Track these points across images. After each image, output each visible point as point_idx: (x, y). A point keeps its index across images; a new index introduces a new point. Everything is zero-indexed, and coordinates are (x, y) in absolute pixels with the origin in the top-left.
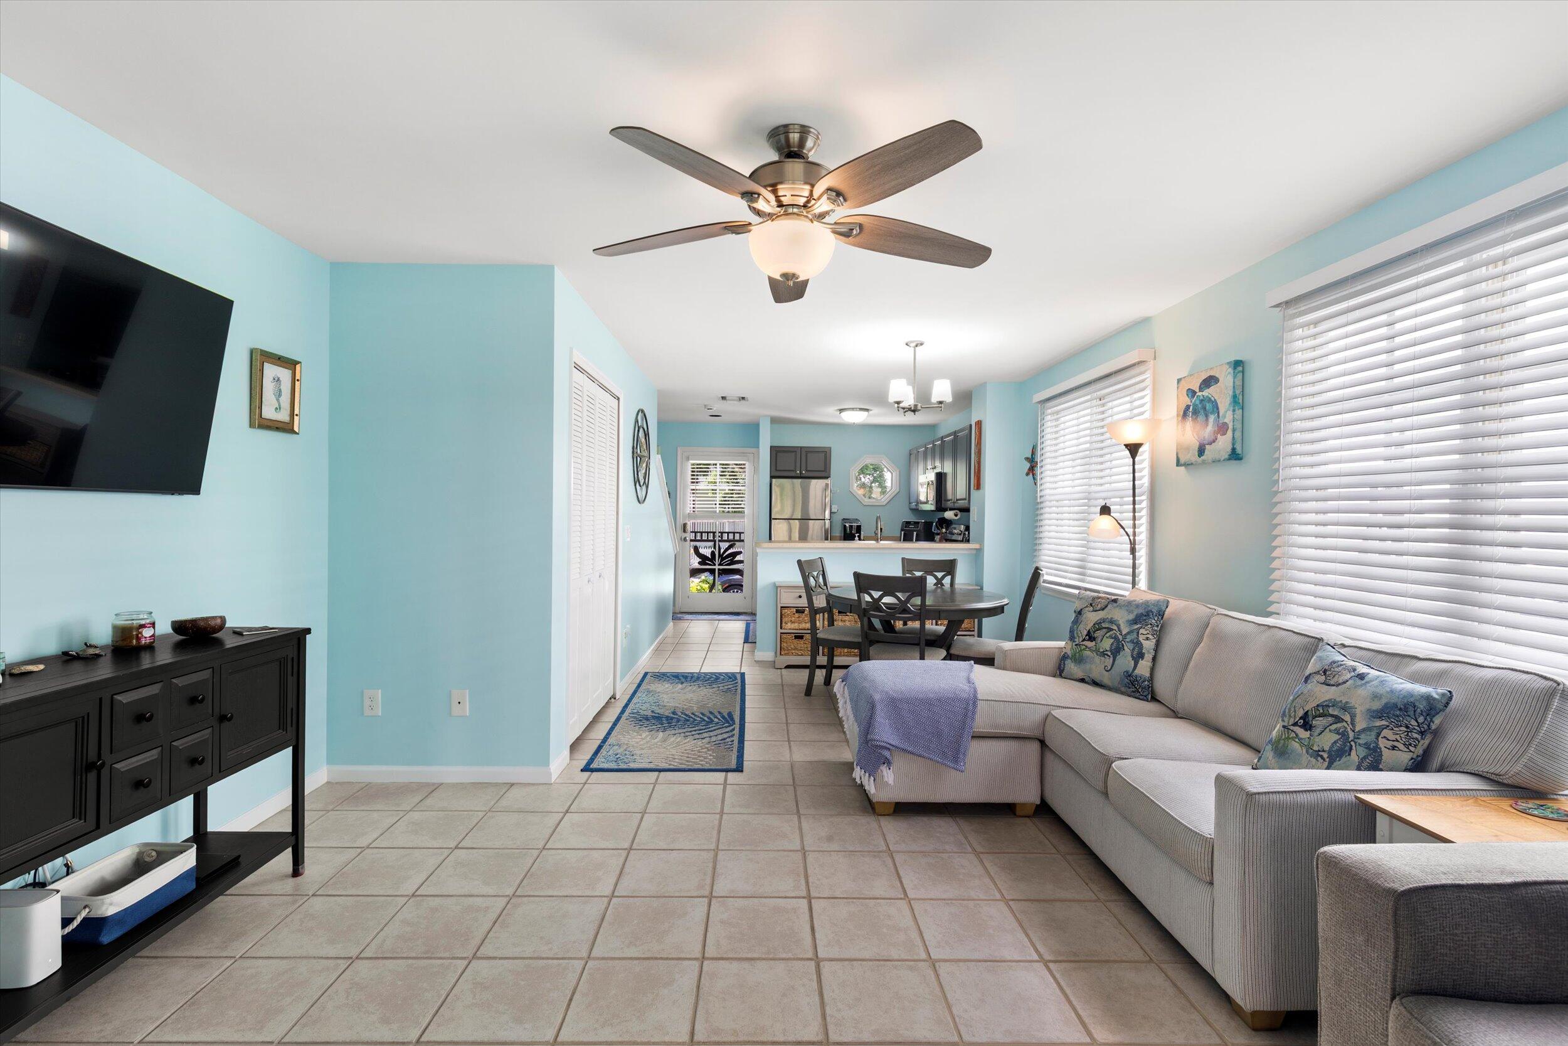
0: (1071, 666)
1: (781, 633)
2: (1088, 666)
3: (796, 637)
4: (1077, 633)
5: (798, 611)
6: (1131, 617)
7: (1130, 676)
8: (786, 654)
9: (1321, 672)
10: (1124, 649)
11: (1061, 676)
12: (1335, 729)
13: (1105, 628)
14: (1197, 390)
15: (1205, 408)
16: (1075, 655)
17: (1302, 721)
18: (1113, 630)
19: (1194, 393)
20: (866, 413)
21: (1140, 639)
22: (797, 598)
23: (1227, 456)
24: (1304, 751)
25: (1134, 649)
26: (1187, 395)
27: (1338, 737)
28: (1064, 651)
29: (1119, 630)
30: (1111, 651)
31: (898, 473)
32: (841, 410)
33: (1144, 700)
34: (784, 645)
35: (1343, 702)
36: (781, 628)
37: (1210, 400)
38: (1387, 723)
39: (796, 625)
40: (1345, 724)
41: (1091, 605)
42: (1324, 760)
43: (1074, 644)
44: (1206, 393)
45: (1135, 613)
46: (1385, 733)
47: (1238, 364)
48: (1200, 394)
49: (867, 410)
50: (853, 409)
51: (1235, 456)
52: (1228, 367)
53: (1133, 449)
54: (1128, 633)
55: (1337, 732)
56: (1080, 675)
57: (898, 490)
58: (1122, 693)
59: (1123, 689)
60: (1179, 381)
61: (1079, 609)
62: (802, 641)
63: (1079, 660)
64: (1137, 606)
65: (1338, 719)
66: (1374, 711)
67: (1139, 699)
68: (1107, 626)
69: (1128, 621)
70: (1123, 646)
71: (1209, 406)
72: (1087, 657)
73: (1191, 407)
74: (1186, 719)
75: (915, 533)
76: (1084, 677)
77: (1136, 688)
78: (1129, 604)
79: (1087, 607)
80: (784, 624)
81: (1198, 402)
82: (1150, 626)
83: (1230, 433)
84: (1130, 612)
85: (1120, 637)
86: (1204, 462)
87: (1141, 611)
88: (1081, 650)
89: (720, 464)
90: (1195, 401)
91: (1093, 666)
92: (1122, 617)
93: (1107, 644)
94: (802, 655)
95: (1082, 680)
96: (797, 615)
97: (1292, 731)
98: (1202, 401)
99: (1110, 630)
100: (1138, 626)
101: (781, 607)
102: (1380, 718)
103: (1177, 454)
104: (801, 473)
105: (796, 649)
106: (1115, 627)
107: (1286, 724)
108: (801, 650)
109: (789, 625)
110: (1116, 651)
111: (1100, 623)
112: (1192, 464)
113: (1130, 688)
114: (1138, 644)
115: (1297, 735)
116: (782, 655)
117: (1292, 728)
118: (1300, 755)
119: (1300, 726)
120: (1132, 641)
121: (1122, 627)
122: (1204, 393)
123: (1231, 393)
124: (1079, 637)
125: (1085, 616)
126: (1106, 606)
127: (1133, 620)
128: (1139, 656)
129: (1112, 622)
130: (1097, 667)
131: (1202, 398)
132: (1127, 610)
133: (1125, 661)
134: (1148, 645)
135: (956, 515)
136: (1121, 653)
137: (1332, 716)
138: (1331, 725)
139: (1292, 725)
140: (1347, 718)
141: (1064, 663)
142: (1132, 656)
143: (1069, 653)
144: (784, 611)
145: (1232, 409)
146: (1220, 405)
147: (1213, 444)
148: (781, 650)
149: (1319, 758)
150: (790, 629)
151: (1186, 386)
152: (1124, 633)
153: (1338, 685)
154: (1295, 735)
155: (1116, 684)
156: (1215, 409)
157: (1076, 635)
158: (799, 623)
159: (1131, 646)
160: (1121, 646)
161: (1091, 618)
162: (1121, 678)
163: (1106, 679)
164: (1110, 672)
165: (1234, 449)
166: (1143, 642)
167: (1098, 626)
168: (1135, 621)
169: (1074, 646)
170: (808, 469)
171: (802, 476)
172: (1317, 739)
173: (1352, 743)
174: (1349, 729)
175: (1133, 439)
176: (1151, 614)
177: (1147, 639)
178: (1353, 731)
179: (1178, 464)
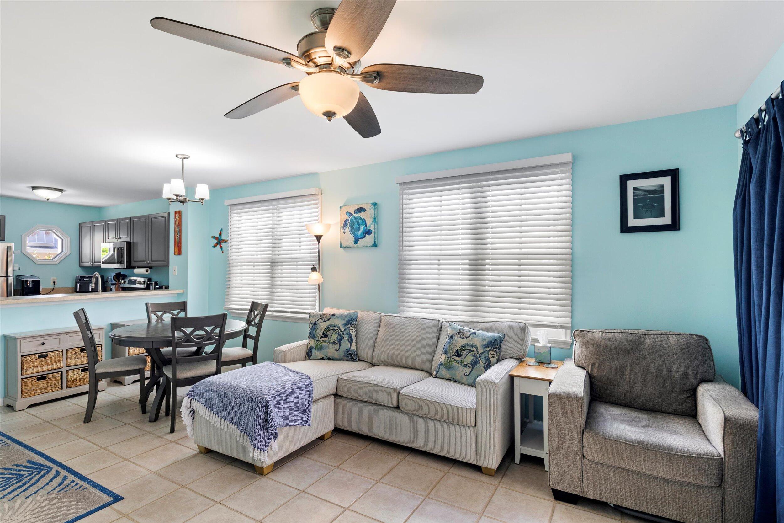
0: (316, 353)
1: (22, 379)
2: (325, 351)
3: (38, 379)
4: (317, 335)
5: (40, 357)
6: (344, 322)
7: (349, 351)
8: (27, 396)
9: (457, 333)
10: (344, 339)
11: (310, 359)
12: (471, 355)
13: (332, 329)
14: (353, 213)
15: (358, 222)
16: (317, 346)
17: (456, 354)
18: (336, 330)
19: (351, 214)
20: (59, 193)
21: (351, 332)
22: (39, 345)
23: (371, 245)
24: (460, 365)
25: (349, 338)
26: (347, 215)
27: (472, 357)
28: (310, 345)
29: (340, 329)
30: (337, 340)
32: (34, 188)
33: (355, 361)
34: (26, 388)
35: (471, 344)
36: (22, 374)
37: (361, 219)
38: (490, 349)
39: (39, 369)
40: (474, 352)
41: (321, 318)
42: (470, 367)
43: (316, 340)
44: (358, 215)
45: (346, 320)
46: (490, 352)
47: (375, 204)
48: (355, 215)
49: (61, 190)
50: (48, 188)
51: (375, 245)
52: (371, 205)
53: (319, 238)
54: (345, 330)
55: (472, 355)
56: (321, 356)
58: (347, 361)
59: (345, 358)
60: (341, 207)
61: (314, 322)
62: (45, 381)
63: (320, 348)
64: (346, 316)
65: (471, 351)
66: (484, 345)
67: (353, 361)
68: (333, 328)
69: (343, 324)
70: (343, 337)
71: (360, 221)
72: (324, 346)
73: (349, 221)
74: (379, 365)
76: (323, 357)
77: (352, 356)
78: (341, 316)
79: (319, 320)
80: (25, 370)
81: (353, 219)
82: (353, 325)
83: (373, 235)
84: (343, 320)
85: (341, 333)
86: (357, 247)
87: (348, 318)
88: (321, 343)
90: (352, 218)
91: (329, 350)
92: (340, 323)
93: (335, 337)
94: (45, 393)
95: (322, 359)
96: (39, 360)
97: (453, 358)
98: (356, 219)
99: (335, 330)
100: (349, 326)
101: (22, 356)
102: (487, 347)
103: (340, 242)
105: (38, 389)
106: (337, 328)
107: (449, 356)
108: (44, 389)
109: (31, 370)
110: (340, 340)
111: (329, 327)
112: (350, 247)
113: (349, 357)
114: (350, 335)
115: (455, 360)
116: (24, 397)
117: (452, 357)
118: (458, 367)
119: (456, 356)
120: (347, 334)
121: (341, 328)
122: (357, 215)
123: (373, 217)
124: (318, 336)
125: (319, 325)
126: (330, 318)
127: (345, 323)
128: (351, 341)
129: (335, 326)
130: (330, 350)
131: (356, 217)
132: (342, 319)
133: (345, 345)
134: (354, 334)
135: (147, 271)
136: (343, 341)
137: (468, 350)
138: (469, 353)
139: (452, 356)
140: (475, 349)
141: (311, 352)
142: (349, 341)
143: (313, 346)
144: (24, 359)
145: (374, 224)
146: (366, 222)
147: (363, 239)
148: (22, 394)
149: (467, 367)
150: (32, 373)
151: (345, 210)
152: (342, 330)
153: (467, 337)
154: (454, 360)
155: (342, 356)
156: (364, 223)
157: (316, 336)
158: (42, 366)
159: (347, 336)
160: (342, 337)
161: (323, 326)
162: (344, 353)
163: (336, 355)
164: (339, 351)
165: (375, 242)
166: (351, 333)
167: (328, 329)
168: (347, 324)
169: (316, 342)
172: (464, 360)
173: (479, 358)
174: (477, 354)
175: (319, 234)
176: (353, 319)
177: (353, 331)
178: (478, 354)
179: (341, 246)
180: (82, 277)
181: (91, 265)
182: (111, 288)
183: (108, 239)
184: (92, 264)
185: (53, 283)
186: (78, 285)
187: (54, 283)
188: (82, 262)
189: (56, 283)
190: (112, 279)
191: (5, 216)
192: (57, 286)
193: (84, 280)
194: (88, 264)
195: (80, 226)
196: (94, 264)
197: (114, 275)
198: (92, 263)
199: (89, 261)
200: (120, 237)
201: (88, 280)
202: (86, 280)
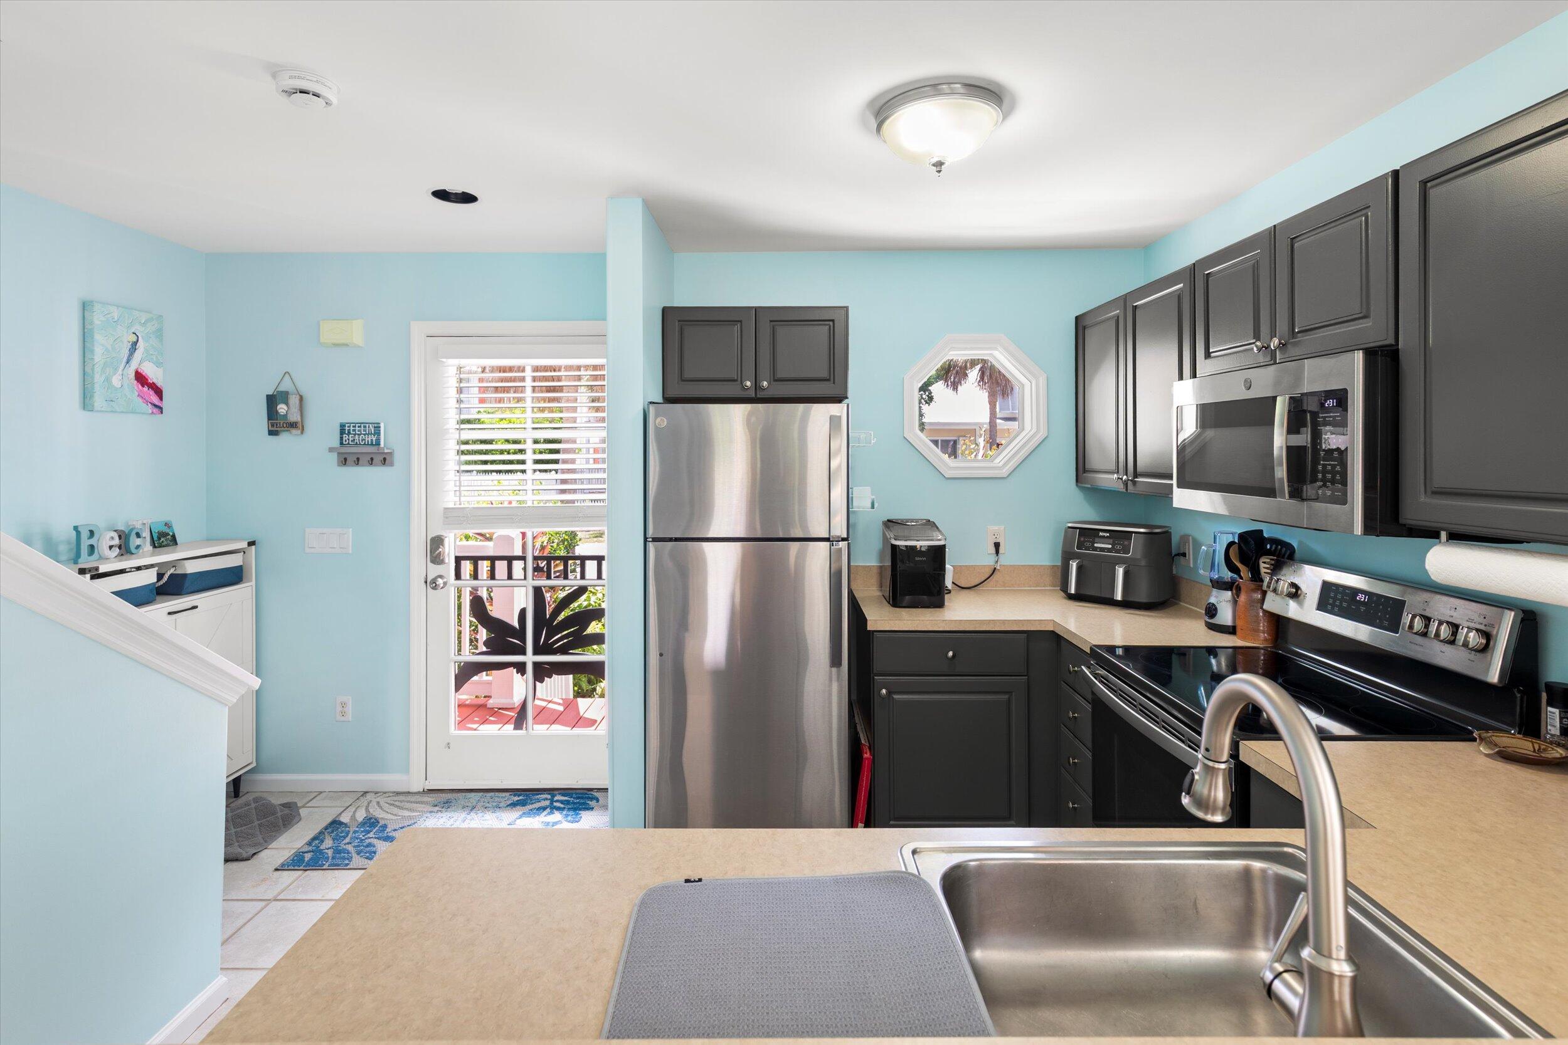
31: (1042, 381)
57: (1043, 433)
75: (1120, 571)
89: (536, 369)
104: (757, 386)
170: (779, 375)
171: (760, 395)
180: (1087, 535)
181: (1120, 487)
182: (1213, 600)
183: (1208, 355)
184: (1126, 483)
185: (993, 550)
186: (1074, 565)
187: (997, 546)
188: (1085, 471)
189: (1001, 550)
190: (1220, 557)
191: (847, 308)
192: (1007, 558)
193: (1095, 549)
194: (1110, 481)
195: (1081, 325)
196: (1134, 483)
197: (1231, 544)
198: (1125, 477)
199: (1113, 467)
200: (1293, 334)
201: (1109, 550)
202: (1102, 549)
